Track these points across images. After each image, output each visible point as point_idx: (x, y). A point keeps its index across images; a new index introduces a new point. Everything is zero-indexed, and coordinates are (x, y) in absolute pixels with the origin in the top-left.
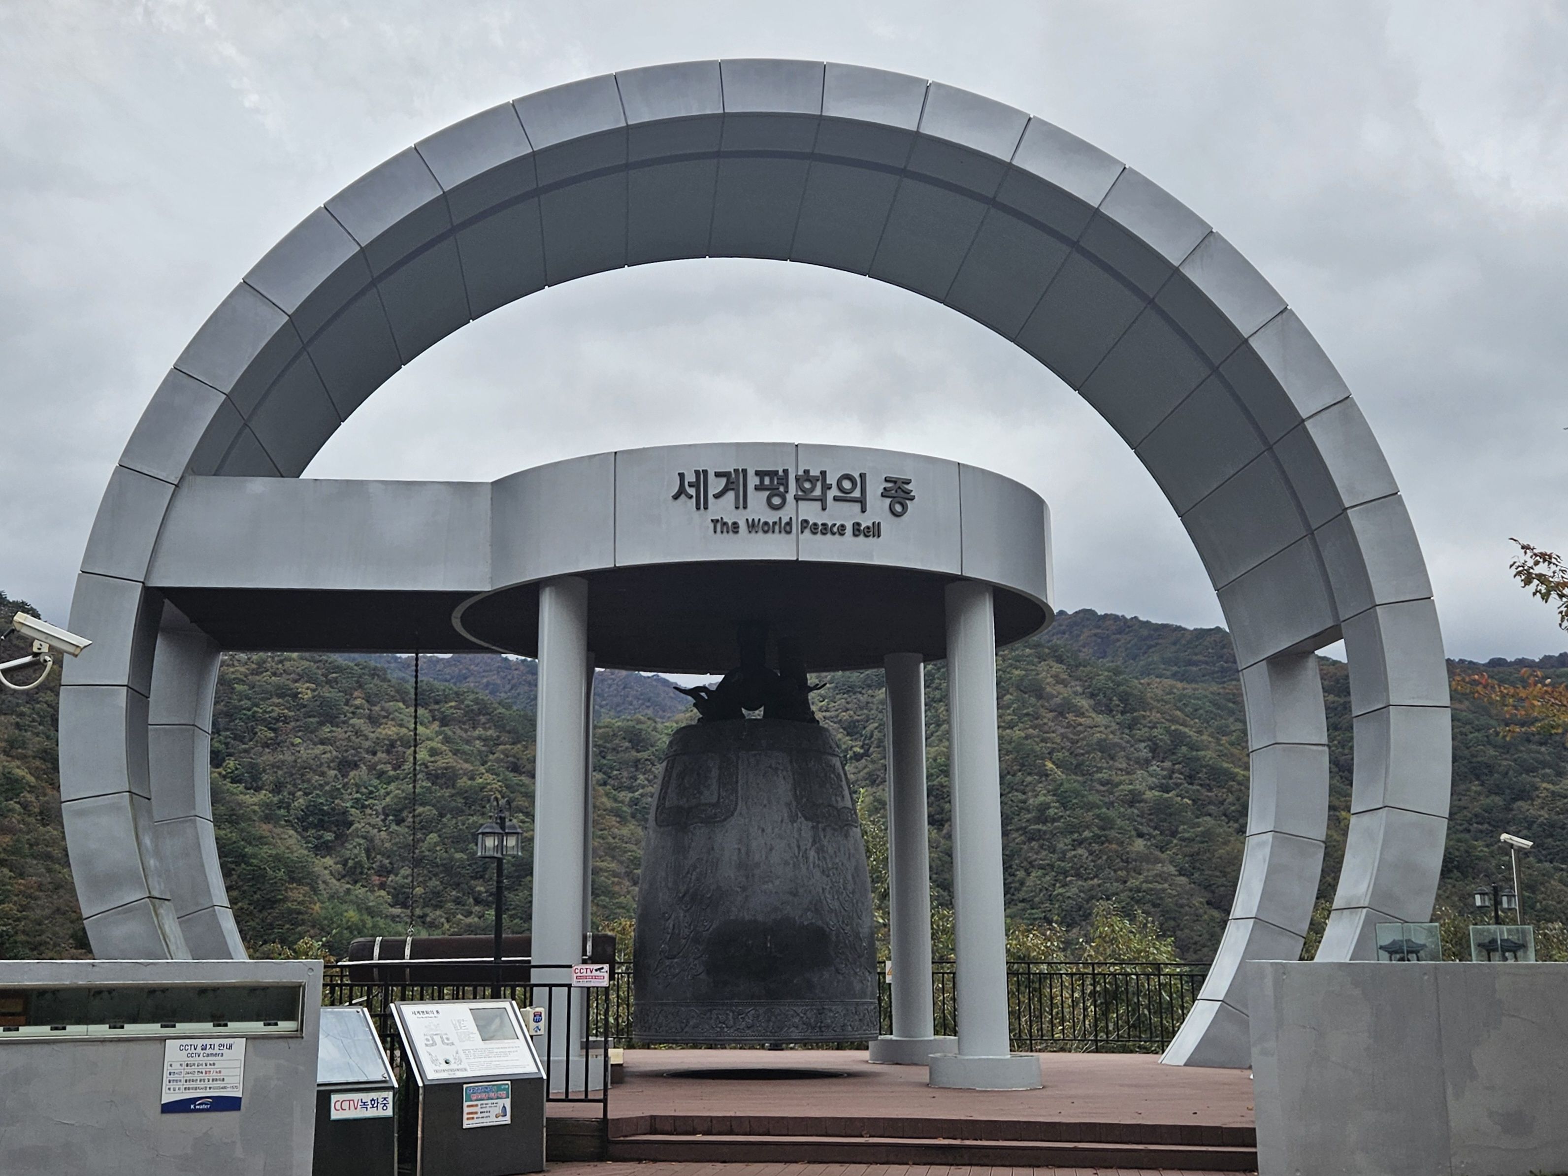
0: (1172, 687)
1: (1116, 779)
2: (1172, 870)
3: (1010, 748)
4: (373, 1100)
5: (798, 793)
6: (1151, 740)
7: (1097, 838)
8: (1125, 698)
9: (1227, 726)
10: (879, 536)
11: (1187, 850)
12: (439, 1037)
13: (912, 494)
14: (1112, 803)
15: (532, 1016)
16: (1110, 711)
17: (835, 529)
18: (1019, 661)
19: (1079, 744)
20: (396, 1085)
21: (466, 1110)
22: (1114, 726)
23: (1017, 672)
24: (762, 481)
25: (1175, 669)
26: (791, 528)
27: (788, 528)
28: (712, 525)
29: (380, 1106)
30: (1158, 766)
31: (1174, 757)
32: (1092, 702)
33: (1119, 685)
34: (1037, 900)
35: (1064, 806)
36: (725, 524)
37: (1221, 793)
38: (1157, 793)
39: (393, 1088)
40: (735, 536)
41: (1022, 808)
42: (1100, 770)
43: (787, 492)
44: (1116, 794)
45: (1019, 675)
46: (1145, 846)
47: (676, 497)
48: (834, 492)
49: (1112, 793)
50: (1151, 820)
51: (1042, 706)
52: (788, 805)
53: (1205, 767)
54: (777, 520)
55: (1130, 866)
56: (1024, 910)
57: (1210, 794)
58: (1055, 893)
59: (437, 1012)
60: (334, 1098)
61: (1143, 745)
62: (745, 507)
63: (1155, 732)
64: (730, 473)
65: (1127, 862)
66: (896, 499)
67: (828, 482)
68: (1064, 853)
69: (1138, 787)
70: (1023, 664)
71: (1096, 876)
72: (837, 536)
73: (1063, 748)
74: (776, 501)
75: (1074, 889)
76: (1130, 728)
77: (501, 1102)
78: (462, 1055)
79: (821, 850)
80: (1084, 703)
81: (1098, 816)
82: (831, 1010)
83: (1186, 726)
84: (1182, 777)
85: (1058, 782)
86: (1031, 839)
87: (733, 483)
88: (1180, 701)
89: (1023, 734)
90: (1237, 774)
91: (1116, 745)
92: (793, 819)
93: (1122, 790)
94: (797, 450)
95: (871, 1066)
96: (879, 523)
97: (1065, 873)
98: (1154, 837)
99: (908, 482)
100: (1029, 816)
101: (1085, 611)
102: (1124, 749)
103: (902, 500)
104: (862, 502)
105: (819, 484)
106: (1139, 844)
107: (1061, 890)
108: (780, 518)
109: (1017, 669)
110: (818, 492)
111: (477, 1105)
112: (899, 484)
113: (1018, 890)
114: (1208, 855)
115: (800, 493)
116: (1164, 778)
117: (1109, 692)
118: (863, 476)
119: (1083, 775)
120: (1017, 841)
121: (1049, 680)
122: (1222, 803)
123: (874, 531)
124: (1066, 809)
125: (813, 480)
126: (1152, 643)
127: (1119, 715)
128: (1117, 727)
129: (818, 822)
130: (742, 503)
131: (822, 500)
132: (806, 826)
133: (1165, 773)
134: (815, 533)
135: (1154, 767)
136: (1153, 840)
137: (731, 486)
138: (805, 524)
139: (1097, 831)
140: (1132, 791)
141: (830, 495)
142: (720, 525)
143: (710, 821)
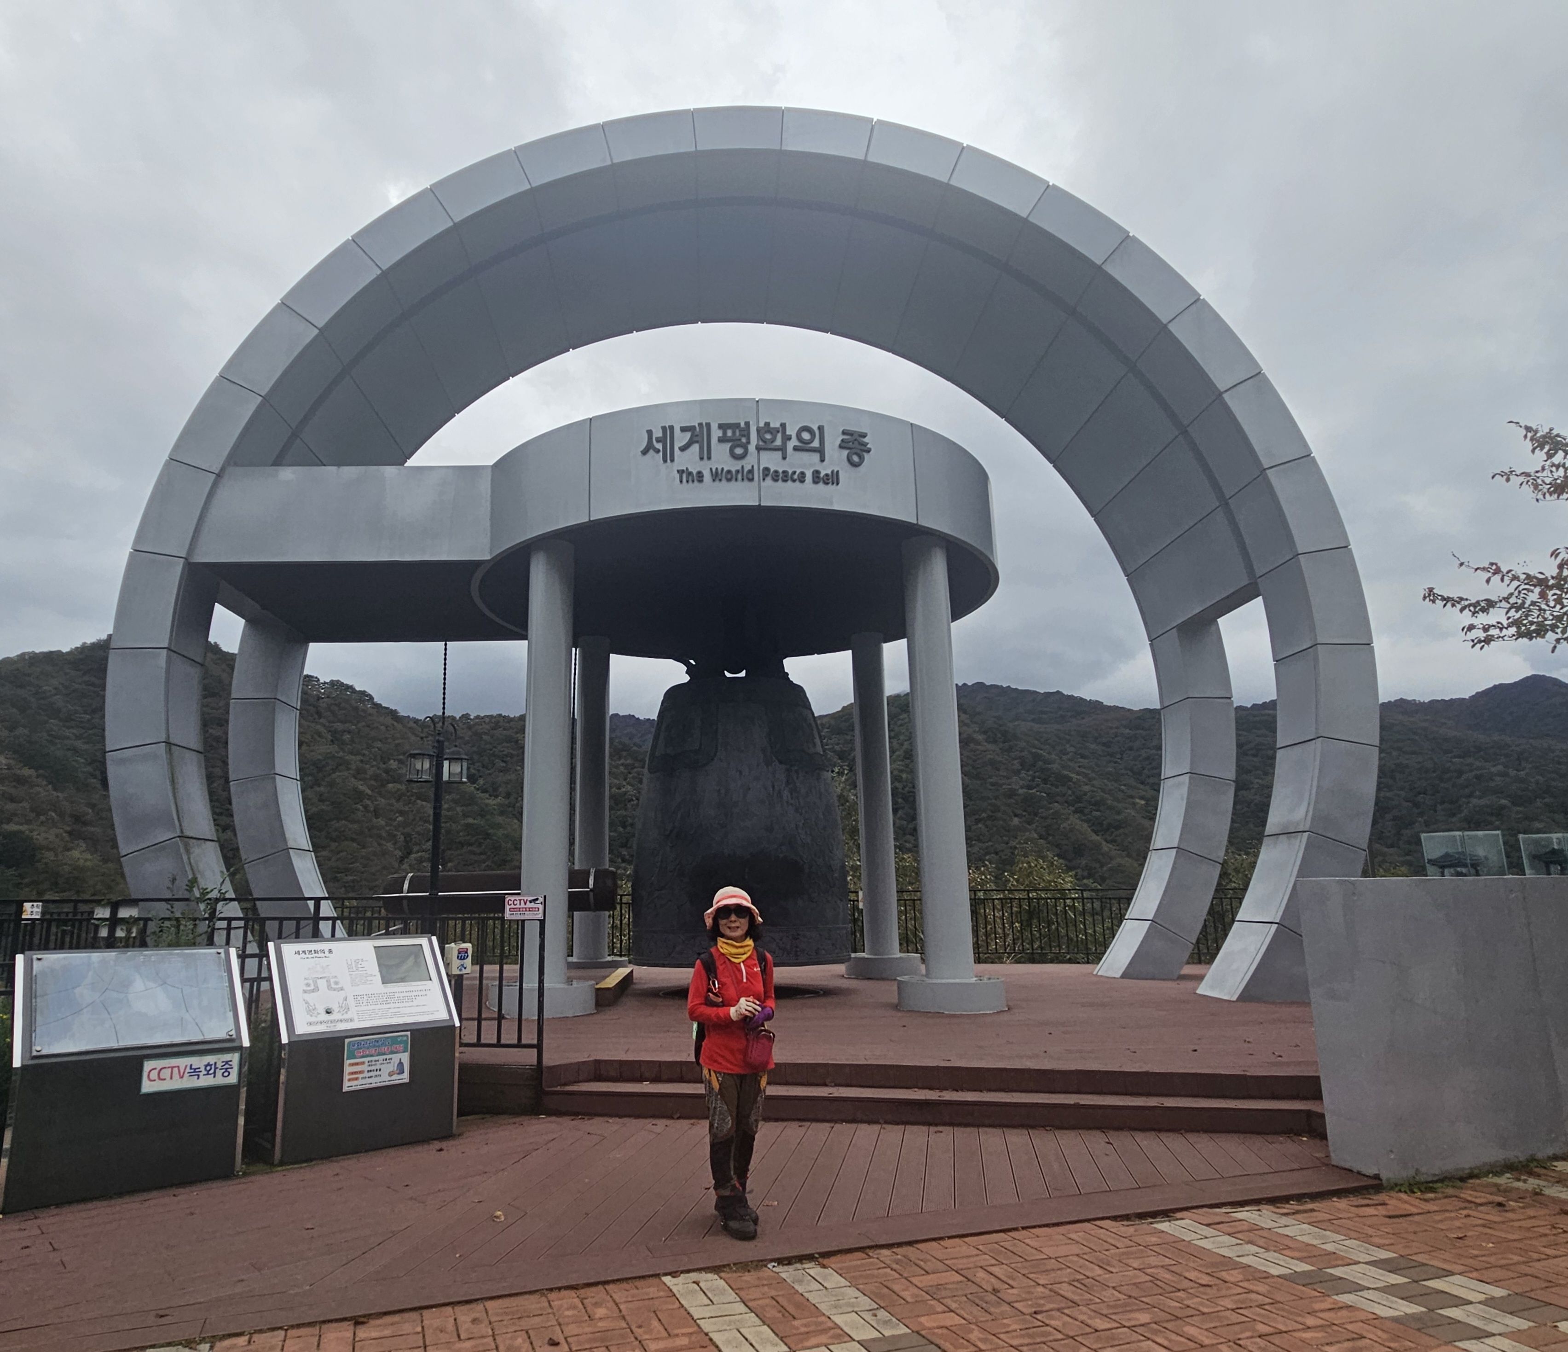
1: (1001, 782)
2: (1036, 836)
4: (208, 1065)
6: (1020, 759)
7: (989, 817)
9: (1066, 749)
10: (838, 484)
12: (324, 981)
13: (869, 446)
14: (998, 797)
15: (455, 953)
16: (995, 742)
17: (796, 477)
20: (246, 1043)
21: (347, 1069)
22: (998, 751)
24: (725, 433)
25: (1033, 716)
26: (753, 475)
27: (750, 476)
28: (677, 476)
29: (219, 1073)
31: (1035, 768)
32: (985, 737)
36: (690, 474)
38: (1025, 790)
39: (240, 1048)
40: (700, 485)
42: (990, 777)
43: (749, 443)
44: (1001, 791)
46: (1019, 822)
47: (645, 452)
48: (794, 442)
49: (998, 790)
50: (1022, 806)
54: (739, 468)
59: (330, 951)
60: (148, 1065)
61: (1016, 762)
62: (709, 458)
63: (1023, 754)
64: (694, 427)
65: (1009, 831)
66: (854, 451)
67: (788, 433)
69: (1014, 787)
71: (990, 840)
72: (797, 483)
74: (739, 451)
76: (1008, 751)
77: (396, 1058)
78: (351, 1002)
80: (980, 737)
82: (804, 936)
83: (1041, 750)
84: (1040, 780)
87: (697, 436)
91: (1000, 762)
93: (1004, 789)
94: (758, 406)
95: (846, 980)
96: (838, 472)
99: (864, 435)
102: (1004, 764)
103: (859, 452)
104: (821, 451)
105: (779, 436)
106: (1016, 821)
108: (743, 467)
110: (778, 442)
111: (363, 1063)
112: (856, 437)
115: (761, 443)
116: (1029, 781)
118: (821, 428)
122: (1064, 795)
123: (833, 479)
125: (774, 432)
127: (1001, 744)
128: (1000, 751)
130: (706, 455)
131: (783, 449)
133: (1030, 778)
134: (776, 481)
135: (1023, 774)
136: (1024, 819)
137: (696, 439)
138: (766, 472)
139: (990, 813)
140: (1010, 789)
141: (790, 445)
142: (686, 476)
143: (693, 766)
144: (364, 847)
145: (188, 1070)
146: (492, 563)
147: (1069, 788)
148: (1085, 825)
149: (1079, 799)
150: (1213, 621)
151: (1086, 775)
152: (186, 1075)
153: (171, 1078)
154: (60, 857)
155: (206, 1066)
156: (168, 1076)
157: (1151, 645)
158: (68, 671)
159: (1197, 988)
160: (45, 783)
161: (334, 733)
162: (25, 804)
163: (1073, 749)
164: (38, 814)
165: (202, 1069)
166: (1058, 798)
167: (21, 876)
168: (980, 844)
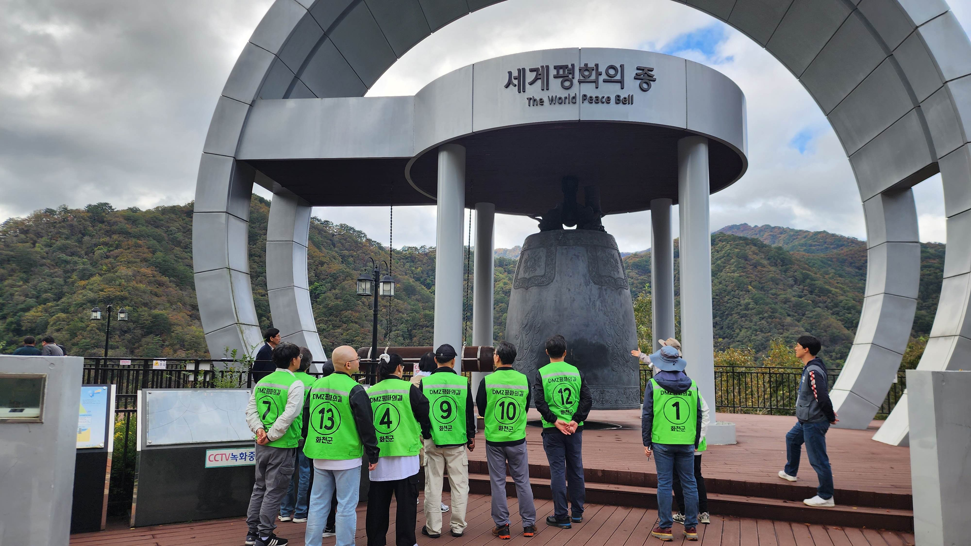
0: (804, 255)
1: (779, 293)
2: (803, 329)
3: (733, 281)
4: (242, 453)
5: (590, 269)
6: (794, 277)
7: (770, 317)
8: (783, 260)
9: (828, 271)
10: (632, 104)
11: (809, 321)
13: (654, 77)
14: (777, 303)
16: (776, 265)
17: (604, 100)
18: (738, 246)
19: (763, 279)
22: (778, 272)
23: (737, 250)
24: (558, 72)
25: (805, 248)
26: (576, 100)
27: (574, 101)
28: (527, 101)
29: (248, 458)
30: (797, 288)
31: (804, 284)
32: (769, 262)
33: (781, 254)
34: (744, 341)
35: (756, 304)
36: (535, 100)
37: (825, 298)
38: (796, 299)
40: (542, 107)
41: (739, 305)
42: (771, 289)
43: (573, 78)
44: (779, 299)
45: (737, 251)
46: (791, 320)
47: (507, 86)
48: (604, 76)
49: (776, 298)
50: (794, 309)
51: (747, 264)
52: (584, 276)
53: (818, 287)
54: (567, 96)
55: (785, 328)
56: (739, 345)
57: (819, 298)
58: (752, 338)
60: (209, 453)
61: (791, 279)
62: (548, 89)
63: (796, 274)
64: (538, 68)
65: (783, 326)
66: (644, 81)
67: (600, 70)
68: (756, 323)
69: (788, 296)
70: (739, 247)
71: (769, 332)
72: (605, 104)
73: (756, 280)
74: (567, 84)
75: (760, 336)
76: (785, 272)
79: (603, 301)
80: (765, 262)
81: (770, 308)
82: (608, 392)
83: (810, 271)
84: (807, 292)
85: (754, 294)
86: (742, 317)
87: (540, 74)
88: (807, 261)
89: (738, 275)
90: (832, 291)
91: (779, 279)
92: (587, 284)
93: (781, 297)
94: (580, 53)
96: (632, 96)
97: (756, 330)
98: (795, 316)
99: (652, 70)
100: (741, 308)
101: (766, 225)
102: (782, 280)
103: (647, 81)
104: (621, 82)
105: (594, 73)
106: (789, 319)
107: (754, 337)
108: (569, 95)
109: (736, 249)
110: (593, 77)
112: (646, 71)
113: (736, 337)
114: (819, 324)
115: (582, 78)
116: (800, 292)
117: (776, 258)
118: (622, 66)
119: (764, 291)
120: (736, 318)
121: (750, 253)
122: (825, 302)
123: (628, 101)
124: (757, 305)
125: (590, 70)
126: (795, 238)
127: (780, 267)
128: (779, 272)
129: (602, 286)
130: (546, 87)
131: (596, 82)
132: (595, 289)
133: (800, 290)
134: (591, 103)
135: (795, 288)
136: (795, 318)
137: (539, 77)
138: (585, 98)
139: (770, 314)
140: (785, 298)
141: (601, 79)
142: (533, 101)
143: (540, 285)
144: (363, 327)
145: (231, 456)
146: (416, 159)
147: (828, 297)
148: (840, 323)
149: (836, 305)
150: (910, 188)
151: (842, 289)
152: (230, 459)
153: (222, 460)
154: (186, 330)
155: (240, 454)
156: (220, 459)
157: (864, 205)
158: (184, 218)
159: (872, 436)
160: (174, 286)
161: (343, 257)
162: (164, 298)
163: (833, 271)
164: (172, 304)
165: (239, 456)
166: (820, 305)
167: (164, 341)
168: (763, 334)
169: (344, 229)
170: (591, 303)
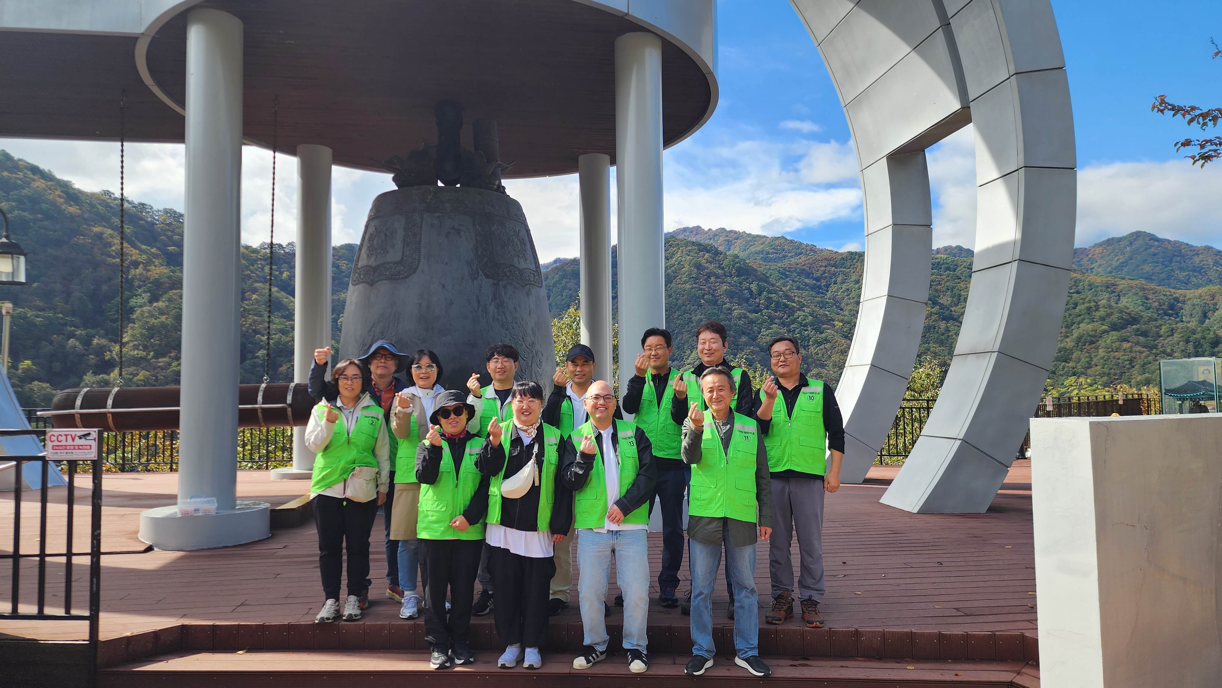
0: (760, 264)
3: (684, 293)
5: (479, 253)
8: (739, 270)
16: (731, 275)
18: (690, 252)
19: (716, 292)
25: (762, 256)
32: (723, 271)
33: (736, 263)
37: (782, 314)
42: (725, 303)
45: (690, 259)
49: (731, 314)
51: (700, 273)
52: (469, 263)
53: (774, 301)
57: (776, 314)
73: (709, 293)
79: (500, 306)
80: (719, 272)
85: (707, 309)
88: (764, 271)
89: (690, 286)
90: (789, 305)
92: (474, 277)
101: (721, 229)
109: (689, 256)
117: (731, 267)
121: (704, 261)
126: (751, 244)
129: (499, 280)
132: (486, 285)
143: (394, 278)
146: (148, 38)
147: (785, 313)
150: (924, 150)
159: (880, 498)
163: (791, 282)
169: (170, 216)
170: (480, 309)
